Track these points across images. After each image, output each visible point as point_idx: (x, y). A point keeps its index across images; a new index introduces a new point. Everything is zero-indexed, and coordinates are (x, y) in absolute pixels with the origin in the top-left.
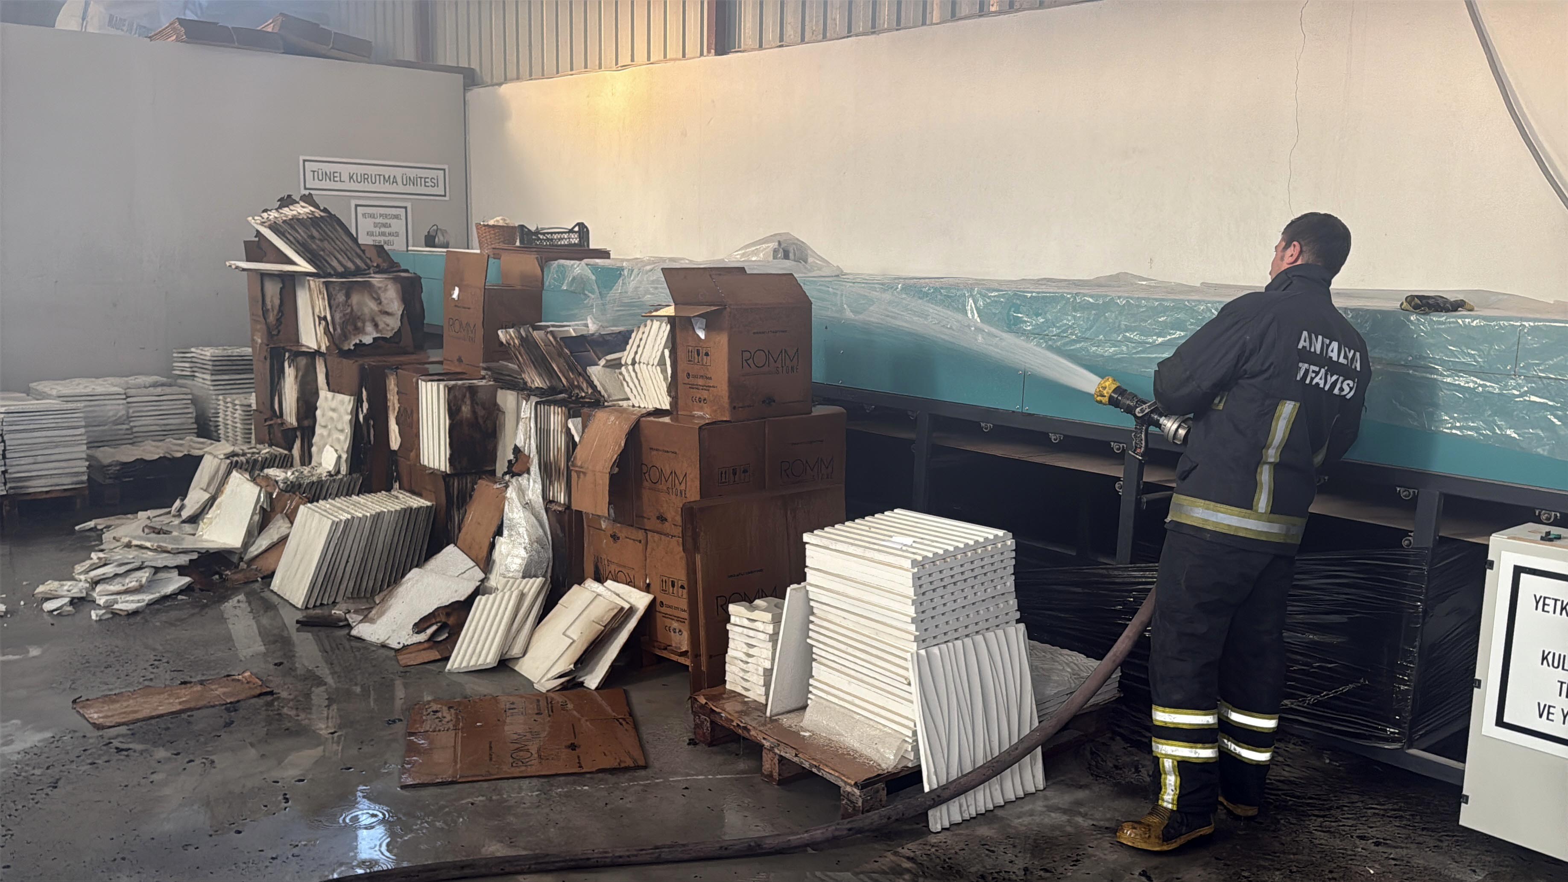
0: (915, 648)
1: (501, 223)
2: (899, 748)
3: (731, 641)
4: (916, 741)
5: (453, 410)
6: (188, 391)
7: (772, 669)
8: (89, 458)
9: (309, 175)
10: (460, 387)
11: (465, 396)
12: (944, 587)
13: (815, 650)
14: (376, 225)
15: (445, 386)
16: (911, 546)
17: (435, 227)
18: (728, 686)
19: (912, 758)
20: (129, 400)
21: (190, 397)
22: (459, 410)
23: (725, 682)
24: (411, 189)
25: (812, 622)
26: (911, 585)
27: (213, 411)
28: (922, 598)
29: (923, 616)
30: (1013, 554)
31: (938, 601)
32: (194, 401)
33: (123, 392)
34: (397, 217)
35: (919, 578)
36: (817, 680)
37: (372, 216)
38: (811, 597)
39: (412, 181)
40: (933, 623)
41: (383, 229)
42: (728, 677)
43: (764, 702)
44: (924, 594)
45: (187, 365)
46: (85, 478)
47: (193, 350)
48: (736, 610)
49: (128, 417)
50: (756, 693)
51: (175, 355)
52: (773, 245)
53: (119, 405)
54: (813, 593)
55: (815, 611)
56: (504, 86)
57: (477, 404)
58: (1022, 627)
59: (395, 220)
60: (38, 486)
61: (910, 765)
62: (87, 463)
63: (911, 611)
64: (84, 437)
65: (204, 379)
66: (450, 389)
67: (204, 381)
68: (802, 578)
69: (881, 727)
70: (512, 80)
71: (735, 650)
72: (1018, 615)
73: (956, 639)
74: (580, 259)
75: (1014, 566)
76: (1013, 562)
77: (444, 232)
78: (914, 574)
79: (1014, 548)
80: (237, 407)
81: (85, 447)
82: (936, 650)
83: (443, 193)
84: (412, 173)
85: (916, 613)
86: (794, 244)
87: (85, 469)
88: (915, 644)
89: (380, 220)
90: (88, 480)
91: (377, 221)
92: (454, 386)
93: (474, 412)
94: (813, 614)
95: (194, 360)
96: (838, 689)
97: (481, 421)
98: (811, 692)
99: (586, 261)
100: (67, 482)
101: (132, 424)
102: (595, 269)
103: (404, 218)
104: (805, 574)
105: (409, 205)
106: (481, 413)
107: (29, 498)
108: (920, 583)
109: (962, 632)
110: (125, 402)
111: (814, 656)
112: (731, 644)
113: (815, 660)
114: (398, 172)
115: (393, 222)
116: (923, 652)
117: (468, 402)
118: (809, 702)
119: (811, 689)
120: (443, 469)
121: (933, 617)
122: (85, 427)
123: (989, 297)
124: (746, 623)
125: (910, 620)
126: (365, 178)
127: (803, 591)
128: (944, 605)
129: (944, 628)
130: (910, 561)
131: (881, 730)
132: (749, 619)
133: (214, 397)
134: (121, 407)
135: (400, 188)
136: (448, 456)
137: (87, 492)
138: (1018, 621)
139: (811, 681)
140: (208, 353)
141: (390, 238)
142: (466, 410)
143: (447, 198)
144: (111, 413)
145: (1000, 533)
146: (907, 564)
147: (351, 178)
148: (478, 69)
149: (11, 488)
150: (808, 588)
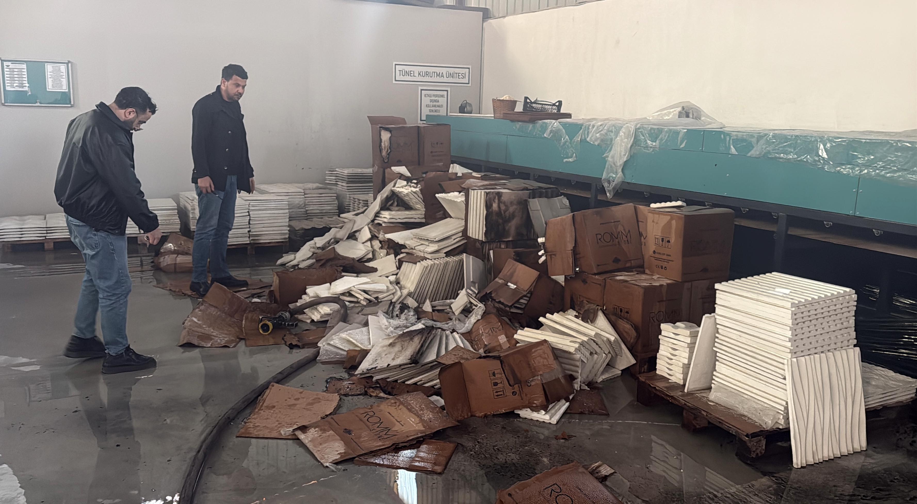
0: (790, 357)
1: (507, 99)
2: (774, 417)
3: (661, 346)
4: (788, 413)
5: (488, 206)
6: (333, 192)
7: (689, 364)
8: (289, 226)
9: (398, 72)
10: (493, 192)
11: (495, 198)
12: (810, 321)
13: (718, 354)
14: (431, 101)
15: (485, 192)
16: (789, 295)
17: (465, 102)
18: (657, 372)
19: (782, 423)
20: (306, 196)
21: (336, 195)
22: (491, 205)
23: (656, 369)
24: (451, 80)
25: (717, 338)
26: (790, 318)
27: (347, 203)
28: (796, 327)
29: (796, 338)
30: (855, 303)
31: (806, 329)
32: (338, 198)
33: (303, 191)
34: (442, 96)
35: (795, 314)
36: (718, 373)
37: (429, 96)
38: (718, 322)
39: (451, 75)
40: (801, 343)
41: (434, 103)
42: (658, 367)
43: (681, 383)
44: (797, 324)
45: (334, 178)
46: (287, 236)
47: (337, 170)
48: (666, 328)
49: (305, 205)
50: (677, 377)
51: (327, 172)
52: (680, 109)
53: (301, 198)
54: (719, 320)
55: (720, 331)
56: (507, 18)
57: (501, 202)
58: (858, 349)
59: (442, 98)
60: (264, 240)
61: (781, 427)
62: (289, 229)
63: (789, 334)
64: (288, 215)
65: (342, 186)
66: (487, 194)
67: (342, 187)
68: (713, 310)
69: (762, 404)
70: (511, 15)
71: (663, 352)
72: (855, 342)
73: (816, 353)
74: (556, 119)
75: (855, 311)
76: (855, 308)
77: (470, 105)
78: (792, 311)
79: (856, 299)
80: (361, 201)
81: (288, 220)
82: (803, 359)
83: (468, 82)
84: (451, 70)
85: (792, 335)
86: (692, 108)
87: (287, 232)
88: (790, 354)
89: (433, 98)
90: (289, 237)
91: (432, 98)
92: (489, 192)
93: (499, 207)
94: (718, 333)
95: (337, 175)
96: (732, 379)
97: (503, 212)
98: (714, 380)
99: (559, 120)
100: (278, 238)
101: (307, 209)
102: (564, 125)
103: (446, 96)
104: (715, 308)
105: (449, 89)
106: (503, 207)
107: (260, 245)
108: (795, 317)
109: (819, 349)
110: (303, 196)
111: (717, 358)
112: (661, 347)
113: (718, 360)
114: (444, 71)
115: (440, 99)
116: (795, 360)
117: (497, 201)
118: (713, 385)
119: (714, 377)
120: (480, 239)
121: (802, 339)
122: (288, 209)
123: (835, 142)
124: (673, 336)
125: (788, 340)
126: (427, 74)
127: (713, 318)
128: (810, 332)
129: (808, 346)
130: (790, 304)
131: (762, 405)
132: (674, 333)
133: (348, 196)
134: (302, 199)
135: (445, 80)
136: (484, 231)
137: (288, 244)
138: (855, 346)
139: (715, 373)
140: (346, 171)
141: (438, 108)
142: (495, 206)
143: (470, 85)
144: (297, 202)
145: (848, 290)
146: (789, 305)
147: (419, 74)
148: (491, 9)
149: (252, 240)
150: (717, 317)
